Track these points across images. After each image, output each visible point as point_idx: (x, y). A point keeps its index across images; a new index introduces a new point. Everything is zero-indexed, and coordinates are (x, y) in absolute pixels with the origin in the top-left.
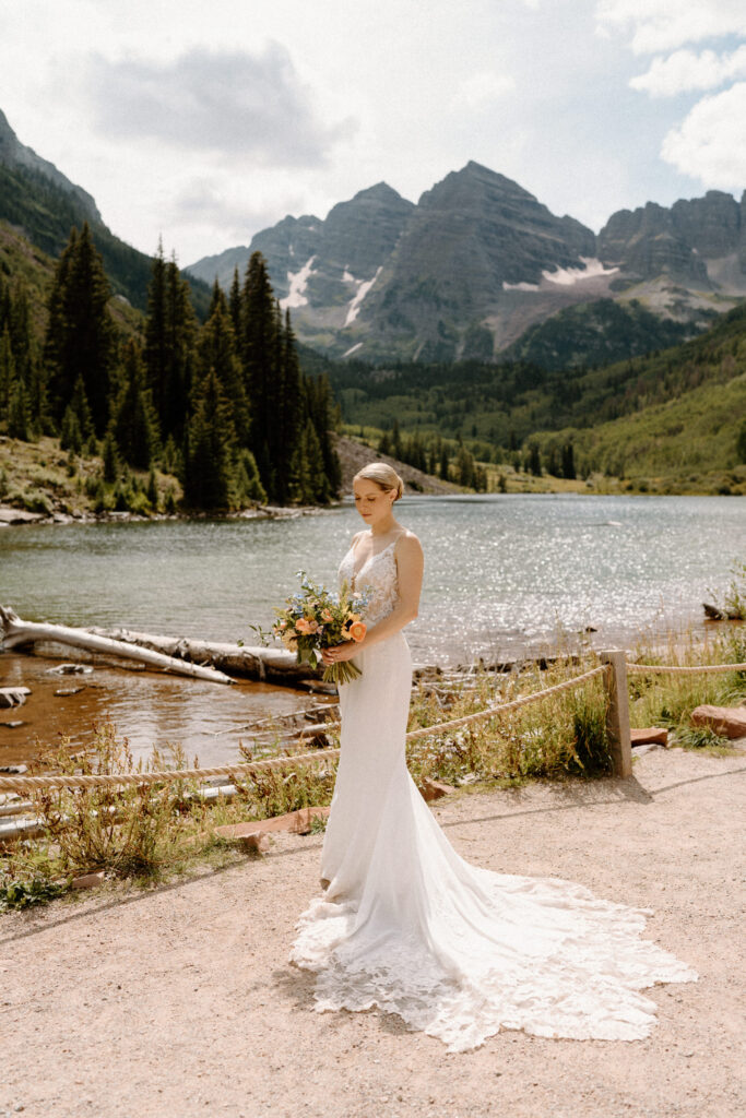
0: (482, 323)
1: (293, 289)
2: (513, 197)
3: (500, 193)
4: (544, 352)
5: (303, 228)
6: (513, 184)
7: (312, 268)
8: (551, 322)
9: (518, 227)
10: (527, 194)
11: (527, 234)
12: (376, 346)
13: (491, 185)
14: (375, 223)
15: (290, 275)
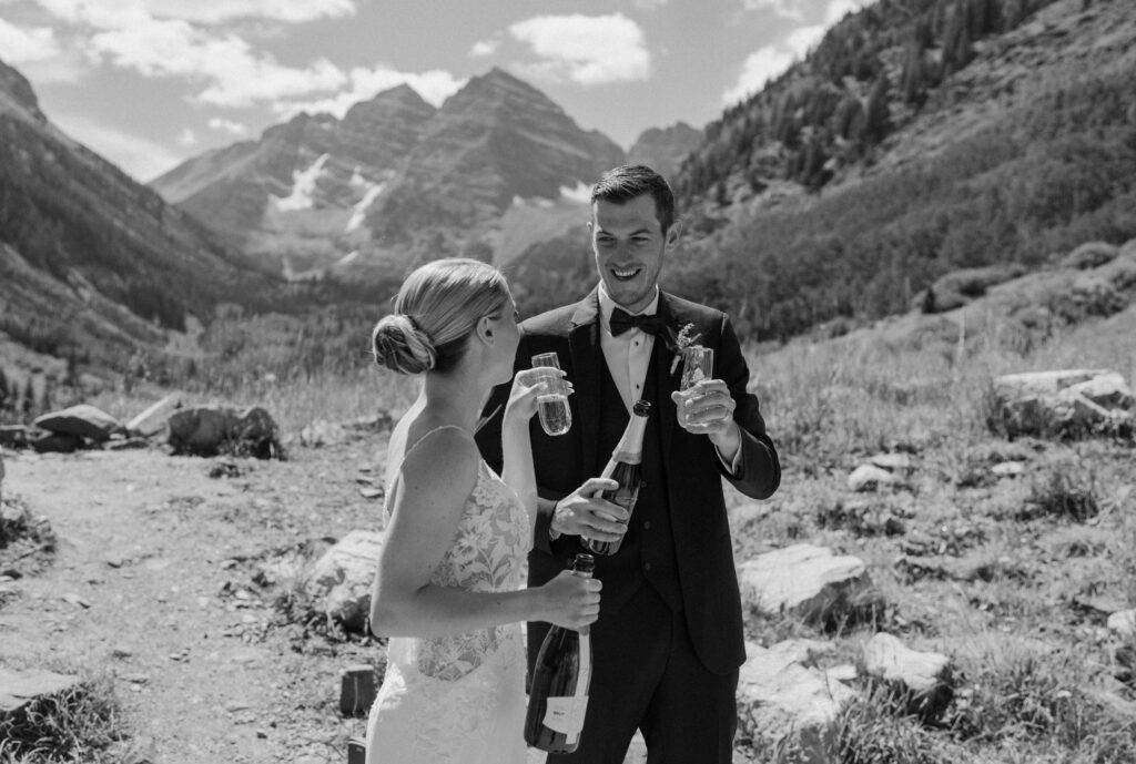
0: (484, 238)
1: (298, 188)
2: (539, 107)
3: (521, 101)
4: (543, 272)
5: (316, 125)
6: (538, 93)
7: (322, 168)
8: (557, 242)
9: (538, 139)
10: (553, 105)
11: (547, 147)
12: (369, 256)
13: (511, 93)
14: (393, 126)
15: (297, 175)
